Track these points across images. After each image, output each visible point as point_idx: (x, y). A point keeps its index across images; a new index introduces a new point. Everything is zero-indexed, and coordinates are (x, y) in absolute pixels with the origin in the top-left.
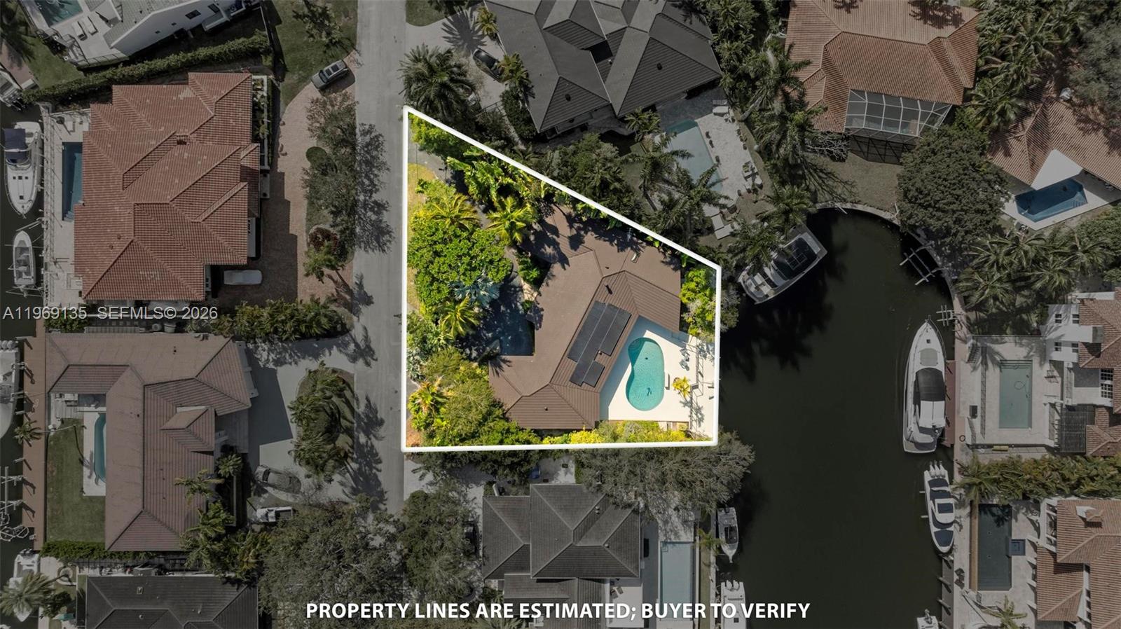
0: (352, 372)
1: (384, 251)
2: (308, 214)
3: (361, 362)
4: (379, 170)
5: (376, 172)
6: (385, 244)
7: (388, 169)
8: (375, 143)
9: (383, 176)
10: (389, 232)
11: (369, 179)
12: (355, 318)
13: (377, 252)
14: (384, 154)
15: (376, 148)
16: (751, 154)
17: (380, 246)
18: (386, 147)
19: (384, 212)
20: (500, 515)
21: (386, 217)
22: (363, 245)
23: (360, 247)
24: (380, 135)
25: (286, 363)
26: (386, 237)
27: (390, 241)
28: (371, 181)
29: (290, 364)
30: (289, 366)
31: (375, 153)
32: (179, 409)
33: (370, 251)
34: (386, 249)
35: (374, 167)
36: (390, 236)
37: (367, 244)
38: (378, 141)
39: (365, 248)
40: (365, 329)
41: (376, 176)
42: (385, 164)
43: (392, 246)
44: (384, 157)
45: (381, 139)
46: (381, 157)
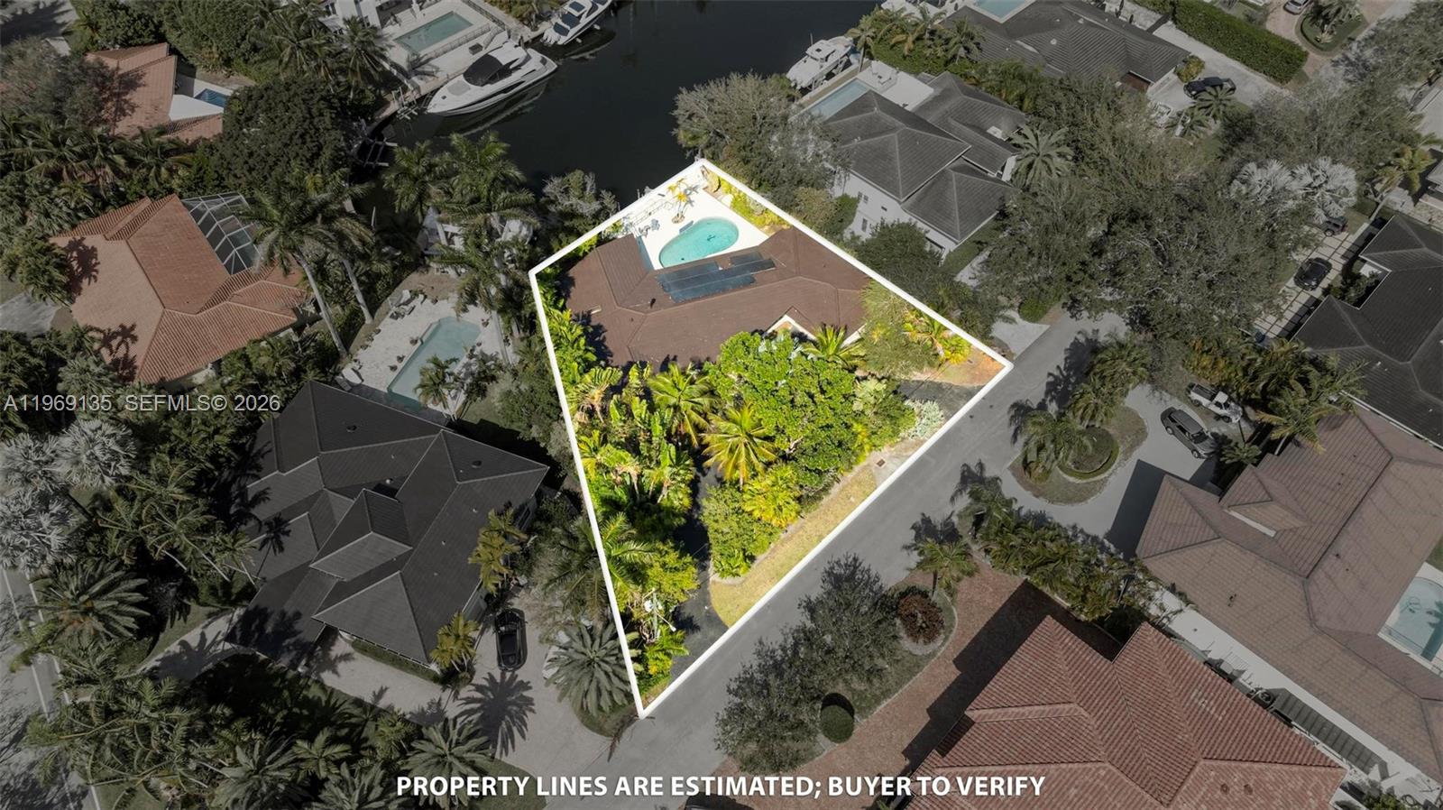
0: (1009, 473)
1: (855, 560)
2: (914, 674)
3: (988, 474)
4: (773, 651)
5: (780, 652)
6: (846, 565)
7: (761, 643)
8: (747, 686)
9: (775, 640)
10: (830, 573)
11: (796, 653)
12: (955, 519)
13: (865, 565)
14: (748, 665)
15: (750, 681)
16: (380, 322)
17: (856, 568)
18: (737, 671)
19: (812, 599)
20: (956, 214)
21: (816, 592)
22: (875, 588)
23: (881, 587)
24: (729, 691)
25: (1088, 536)
26: (837, 570)
27: (838, 563)
28: (796, 645)
29: (1082, 531)
30: (1085, 530)
31: (758, 676)
32: (1271, 533)
33: (873, 573)
34: (851, 559)
35: (775, 661)
36: (832, 568)
37: (868, 584)
38: (739, 687)
39: (875, 582)
40: (952, 499)
41: (784, 649)
42: (759, 653)
43: (840, 555)
44: (752, 661)
45: (734, 686)
46: (755, 664)
